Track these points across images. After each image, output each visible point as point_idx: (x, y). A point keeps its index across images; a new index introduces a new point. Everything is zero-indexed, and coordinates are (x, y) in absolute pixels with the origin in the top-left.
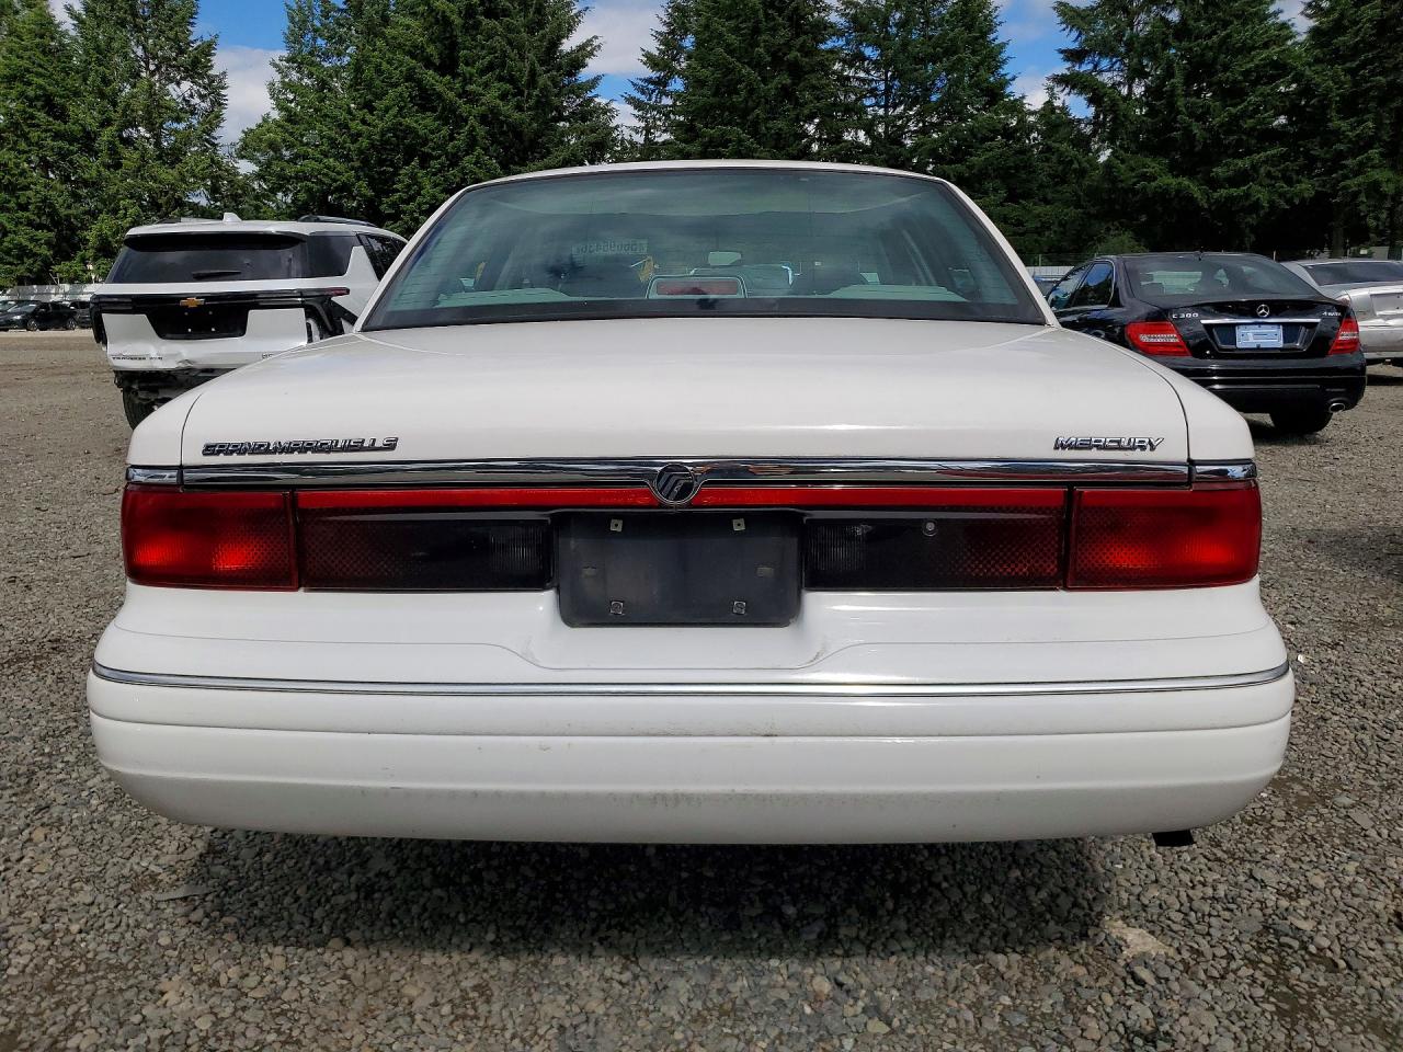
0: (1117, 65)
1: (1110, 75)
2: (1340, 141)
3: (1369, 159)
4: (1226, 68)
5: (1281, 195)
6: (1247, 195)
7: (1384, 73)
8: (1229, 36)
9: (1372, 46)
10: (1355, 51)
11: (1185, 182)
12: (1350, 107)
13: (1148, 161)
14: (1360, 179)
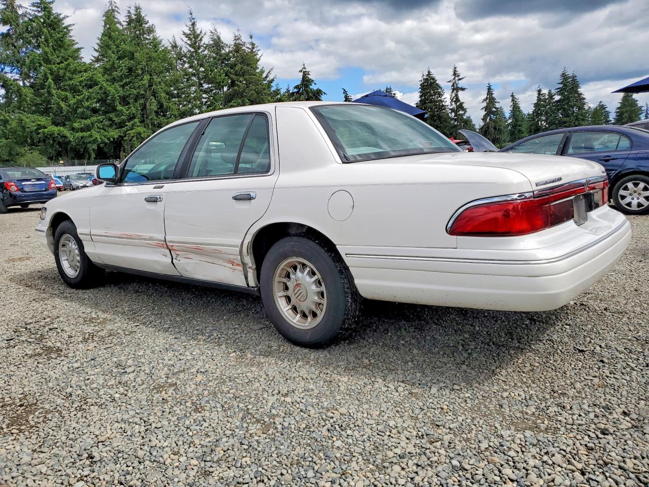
0: (15, 70)
1: (11, 75)
2: (123, 115)
3: (135, 123)
4: (70, 79)
5: (105, 136)
6: (91, 136)
7: (134, 88)
8: (69, 64)
9: (127, 77)
10: (121, 78)
11: (62, 128)
12: (124, 101)
13: (40, 118)
14: (134, 131)
